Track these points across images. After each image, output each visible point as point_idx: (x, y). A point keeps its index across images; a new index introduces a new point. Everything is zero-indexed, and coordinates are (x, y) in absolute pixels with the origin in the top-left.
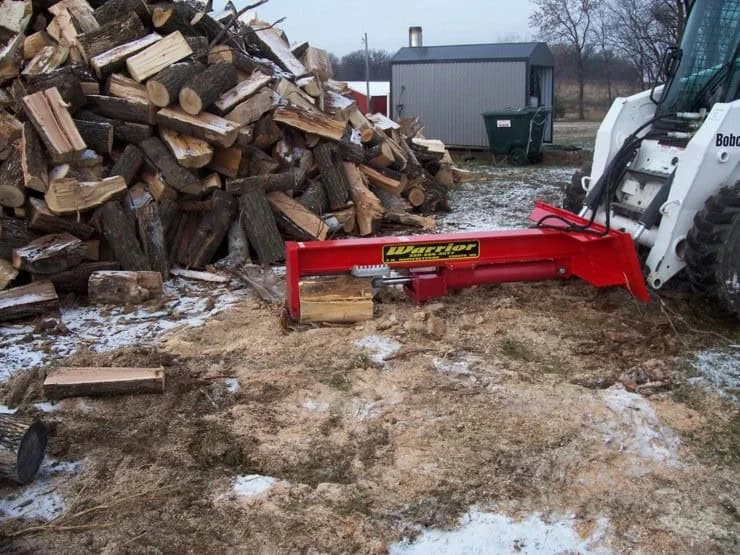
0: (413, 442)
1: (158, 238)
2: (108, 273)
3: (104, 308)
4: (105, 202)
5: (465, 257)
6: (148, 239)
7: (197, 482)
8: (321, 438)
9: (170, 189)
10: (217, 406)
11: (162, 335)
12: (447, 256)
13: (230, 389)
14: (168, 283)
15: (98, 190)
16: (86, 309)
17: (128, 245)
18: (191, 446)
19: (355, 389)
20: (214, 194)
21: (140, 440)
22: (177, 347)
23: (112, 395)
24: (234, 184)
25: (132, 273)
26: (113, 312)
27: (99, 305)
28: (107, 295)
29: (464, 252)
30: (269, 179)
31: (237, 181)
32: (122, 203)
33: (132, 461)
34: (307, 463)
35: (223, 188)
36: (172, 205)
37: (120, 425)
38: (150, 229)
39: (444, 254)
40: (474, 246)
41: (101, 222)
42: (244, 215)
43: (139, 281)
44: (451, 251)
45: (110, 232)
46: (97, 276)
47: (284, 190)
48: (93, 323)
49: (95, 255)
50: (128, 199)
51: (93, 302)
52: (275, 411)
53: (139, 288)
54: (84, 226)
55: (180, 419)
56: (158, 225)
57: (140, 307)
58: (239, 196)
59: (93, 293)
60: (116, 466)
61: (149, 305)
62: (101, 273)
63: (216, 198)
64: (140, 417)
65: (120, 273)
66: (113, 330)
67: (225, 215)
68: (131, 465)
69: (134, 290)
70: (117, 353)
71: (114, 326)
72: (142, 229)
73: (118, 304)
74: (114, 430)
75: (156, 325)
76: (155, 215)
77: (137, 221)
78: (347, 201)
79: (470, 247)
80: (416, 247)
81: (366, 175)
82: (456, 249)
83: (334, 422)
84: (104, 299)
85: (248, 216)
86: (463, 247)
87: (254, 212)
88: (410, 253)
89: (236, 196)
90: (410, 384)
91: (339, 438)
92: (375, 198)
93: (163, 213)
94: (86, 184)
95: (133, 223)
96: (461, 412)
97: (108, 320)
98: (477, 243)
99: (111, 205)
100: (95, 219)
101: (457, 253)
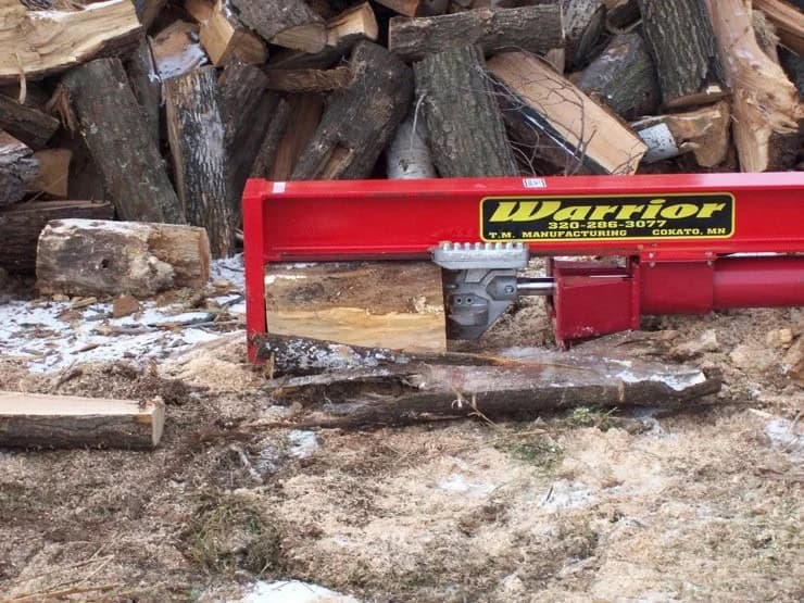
0: (643, 556)
1: (211, 151)
2: (85, 224)
3: (69, 305)
4: (86, 60)
5: (695, 235)
6: (186, 152)
7: (179, 591)
8: (456, 537)
9: (248, 37)
10: (258, 477)
11: (181, 353)
12: (647, 231)
13: (295, 451)
14: (228, 261)
15: (71, 29)
16: (29, 304)
17: (135, 160)
18: (184, 536)
19: (568, 464)
20: (357, 51)
21: (86, 525)
22: (205, 373)
23: (46, 449)
24: (408, 30)
25: (138, 225)
26: (88, 314)
27: (59, 297)
28: (78, 275)
29: (691, 222)
30: (494, 19)
31: (416, 23)
32: (127, 64)
33: (60, 552)
34: (409, 573)
35: (382, 39)
36: (253, 75)
37: (51, 500)
38: (192, 130)
39: (640, 224)
40: (720, 207)
41: (73, 106)
42: (427, 106)
43: (153, 245)
44: (658, 216)
45: (94, 130)
46: (59, 230)
47: (539, 51)
48: (39, 332)
49: (59, 182)
50: (143, 56)
51: (45, 290)
52: (376, 491)
53: (153, 260)
54: (36, 113)
55: (173, 490)
56: (213, 120)
57: (150, 303)
58: (420, 59)
59: (45, 268)
60: (27, 560)
61: (169, 300)
62: (69, 223)
63: (358, 65)
64: (94, 485)
65: (110, 226)
66: (79, 345)
67: (380, 106)
68: (56, 559)
69: (139, 266)
70: (69, 373)
71: (84, 338)
72: (174, 129)
73: (101, 295)
74: (39, 506)
75: (176, 337)
76: (205, 96)
77: (162, 112)
78: (705, 84)
79: (707, 211)
80: (565, 204)
81: (770, 19)
82: (669, 213)
83: (493, 513)
84: (70, 284)
85: (436, 109)
86: (688, 210)
87: (450, 100)
88: (550, 218)
89: (409, 60)
90: (693, 462)
91: (493, 541)
92: (785, 80)
93: (228, 95)
94: (43, 14)
95: (153, 112)
96: (775, 513)
97: (71, 328)
98: (727, 200)
99: (99, 68)
100: (61, 98)
101: (673, 224)
